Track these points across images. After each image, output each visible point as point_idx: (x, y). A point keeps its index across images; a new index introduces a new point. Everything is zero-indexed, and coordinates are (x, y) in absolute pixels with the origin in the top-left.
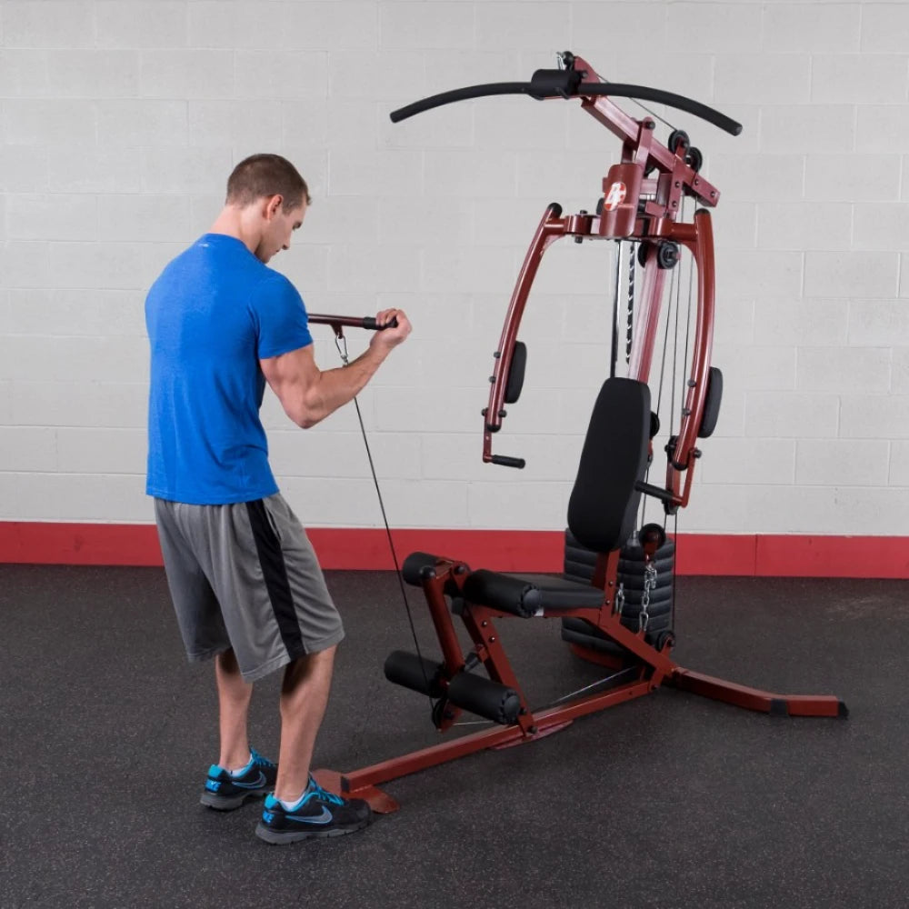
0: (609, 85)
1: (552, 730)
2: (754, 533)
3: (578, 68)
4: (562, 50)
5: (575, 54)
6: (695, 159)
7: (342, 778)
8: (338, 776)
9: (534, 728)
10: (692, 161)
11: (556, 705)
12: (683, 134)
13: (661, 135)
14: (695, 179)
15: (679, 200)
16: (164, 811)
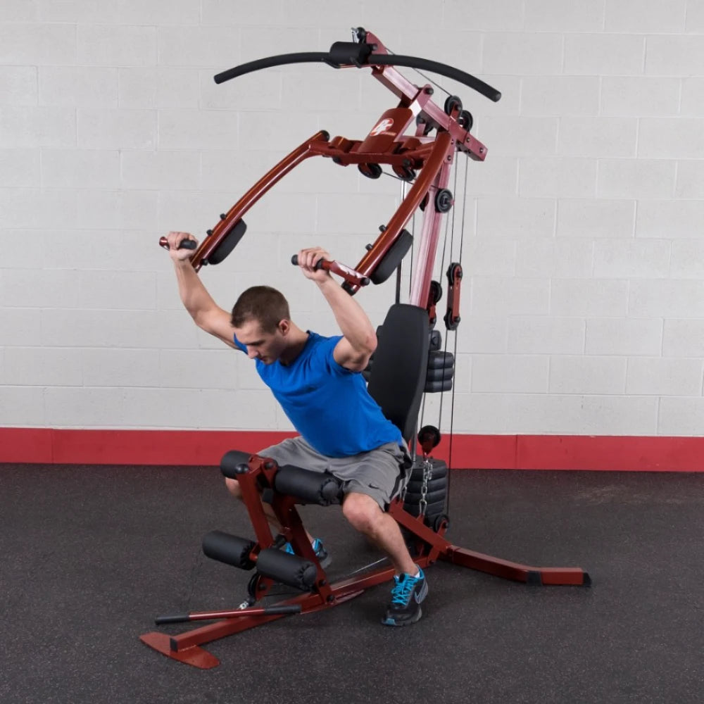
0: (394, 56)
1: (346, 598)
2: (515, 434)
3: (369, 41)
4: (356, 27)
5: (366, 30)
6: (467, 121)
7: (171, 640)
8: (167, 638)
9: (332, 597)
10: (464, 122)
11: (350, 577)
12: (457, 99)
13: (438, 100)
14: (466, 137)
15: (453, 154)
16: (20, 668)
